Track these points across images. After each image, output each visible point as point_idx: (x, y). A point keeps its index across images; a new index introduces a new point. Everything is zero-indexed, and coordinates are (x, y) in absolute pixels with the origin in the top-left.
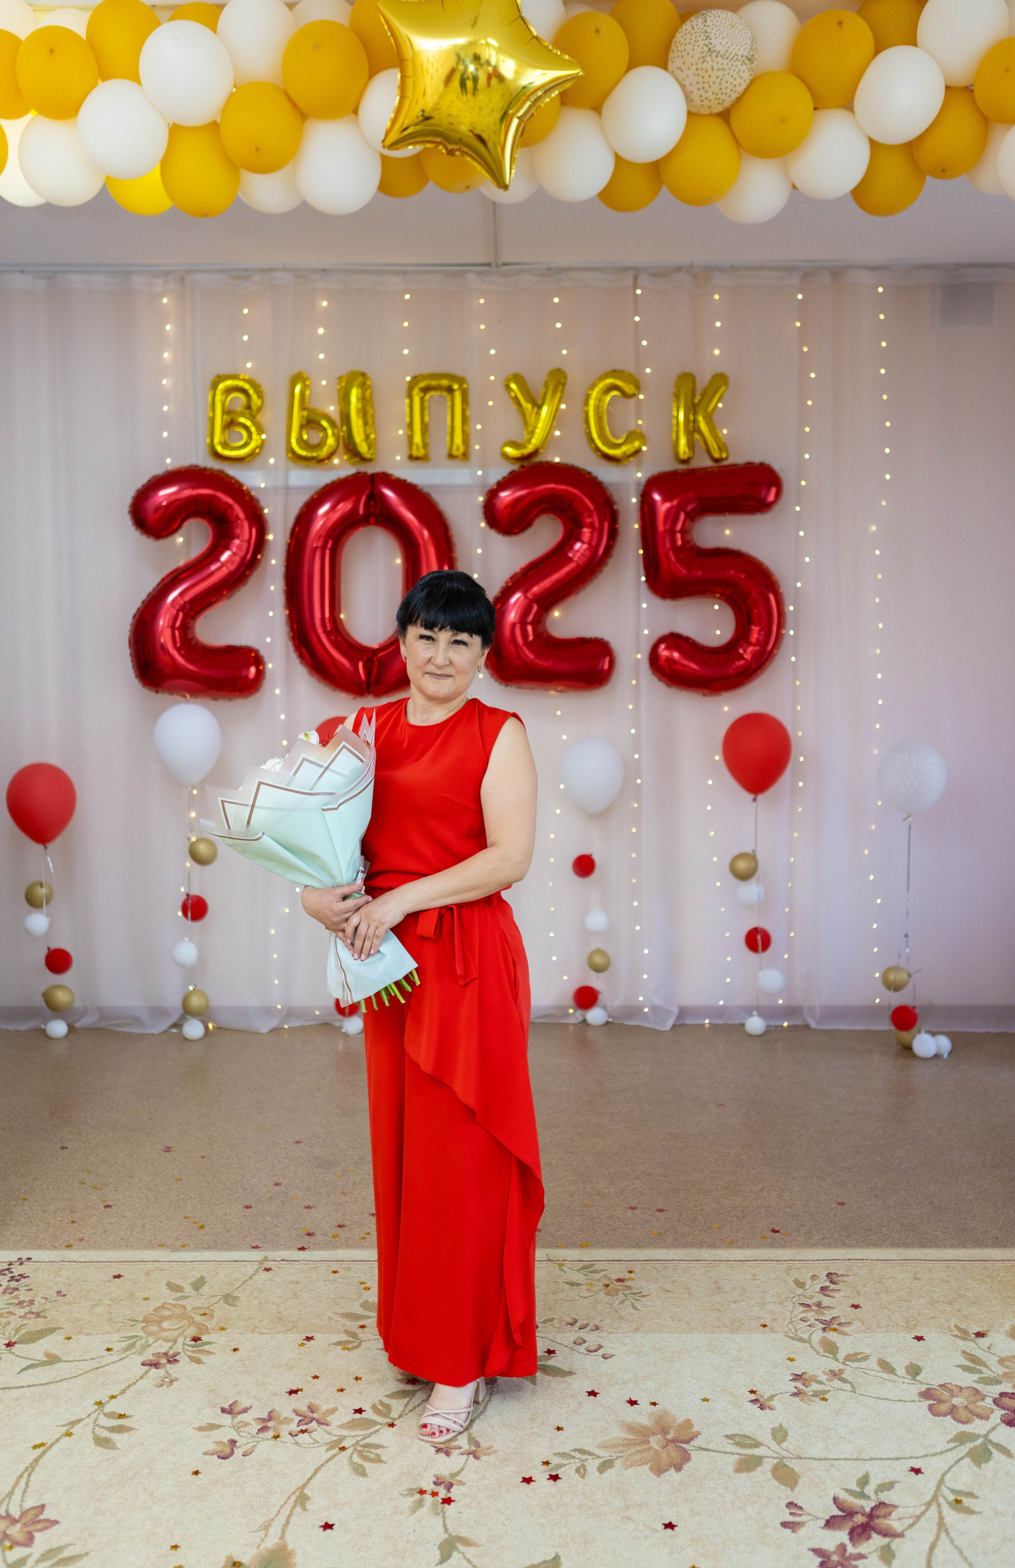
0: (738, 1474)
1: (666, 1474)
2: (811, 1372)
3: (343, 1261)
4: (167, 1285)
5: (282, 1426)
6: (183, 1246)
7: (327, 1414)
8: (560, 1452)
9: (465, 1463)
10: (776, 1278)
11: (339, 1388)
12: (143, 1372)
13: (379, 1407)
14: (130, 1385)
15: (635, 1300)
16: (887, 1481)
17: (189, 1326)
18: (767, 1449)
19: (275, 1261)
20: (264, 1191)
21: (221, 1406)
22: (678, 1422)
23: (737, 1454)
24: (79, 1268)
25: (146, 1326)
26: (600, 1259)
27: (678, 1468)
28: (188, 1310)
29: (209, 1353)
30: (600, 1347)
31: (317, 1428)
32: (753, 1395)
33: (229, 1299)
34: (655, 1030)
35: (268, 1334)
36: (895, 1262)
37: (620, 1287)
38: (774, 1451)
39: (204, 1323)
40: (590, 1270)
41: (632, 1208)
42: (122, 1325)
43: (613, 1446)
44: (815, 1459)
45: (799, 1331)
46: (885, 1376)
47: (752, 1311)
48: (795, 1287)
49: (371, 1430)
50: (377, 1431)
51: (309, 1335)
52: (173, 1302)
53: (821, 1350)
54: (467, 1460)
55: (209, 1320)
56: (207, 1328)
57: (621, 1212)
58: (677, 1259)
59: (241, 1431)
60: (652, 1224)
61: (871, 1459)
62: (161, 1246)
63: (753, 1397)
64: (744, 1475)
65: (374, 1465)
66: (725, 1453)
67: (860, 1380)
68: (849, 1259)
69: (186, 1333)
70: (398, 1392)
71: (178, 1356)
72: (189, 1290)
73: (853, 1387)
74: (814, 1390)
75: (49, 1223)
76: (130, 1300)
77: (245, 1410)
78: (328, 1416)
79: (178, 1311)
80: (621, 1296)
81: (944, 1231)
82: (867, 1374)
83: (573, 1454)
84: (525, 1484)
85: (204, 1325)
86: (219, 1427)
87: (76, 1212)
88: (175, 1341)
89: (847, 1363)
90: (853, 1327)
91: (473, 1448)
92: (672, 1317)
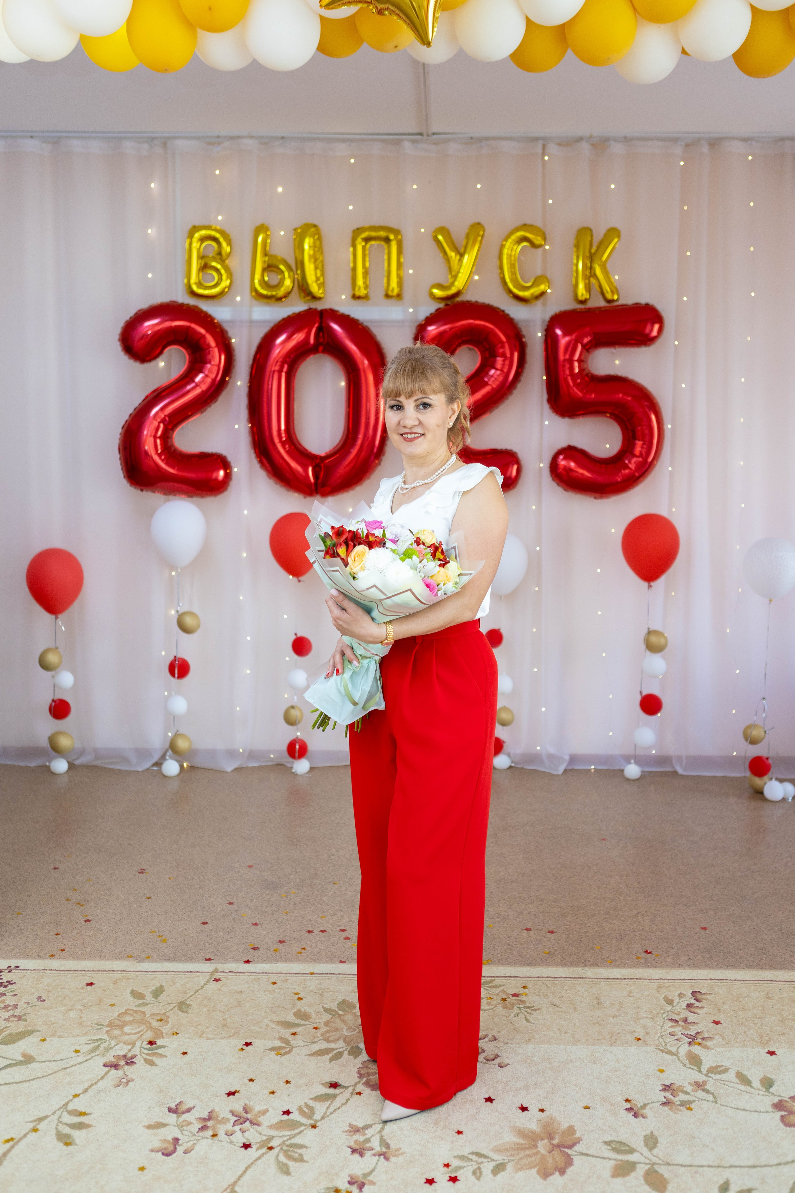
0: (615, 1180)
1: (552, 1177)
2: (678, 1083)
3: (281, 973)
4: (131, 993)
5: (220, 1126)
6: (148, 957)
7: (259, 1115)
8: (460, 1154)
9: (377, 1164)
10: (648, 995)
11: (271, 1091)
12: (104, 1072)
13: (305, 1109)
14: (92, 1085)
15: (528, 1013)
16: (745, 1188)
17: (147, 1031)
18: (640, 1155)
19: (224, 972)
20: (219, 909)
21: (168, 1105)
22: (563, 1128)
23: (613, 1159)
24: (58, 976)
25: (111, 1030)
26: (499, 975)
27: (562, 1172)
28: (147, 1016)
29: (162, 1056)
30: (497, 1056)
31: (250, 1128)
32: (628, 1103)
33: (183, 1006)
34: (550, 773)
35: (214, 1039)
36: (750, 982)
37: (515, 1002)
38: (646, 1158)
39: (160, 1028)
40: (490, 985)
41: (527, 930)
42: (90, 1028)
43: (506, 1150)
44: (682, 1165)
45: (668, 1044)
46: (742, 1087)
47: (627, 1025)
48: (665, 1003)
49: (297, 1131)
50: (301, 1132)
51: (249, 1041)
52: (135, 1009)
53: (687, 1062)
54: (378, 1161)
55: (163, 1025)
56: (162, 1033)
57: (518, 933)
58: (564, 976)
59: (184, 1130)
60: (544, 944)
61: (731, 1166)
62: (131, 957)
63: (628, 1105)
64: (620, 1180)
65: (298, 1164)
66: (604, 1158)
67: (721, 1091)
68: (711, 979)
69: (144, 1037)
70: (321, 1096)
71: (135, 1059)
72: (149, 998)
73: (715, 1098)
74: (681, 1100)
75: (37, 935)
76: (98, 1006)
77: (189, 1110)
78: (260, 1117)
79: (138, 1017)
80: (516, 1010)
81: (792, 954)
82: (726, 1085)
83: (470, 1156)
84: (427, 1185)
85: (159, 1030)
86: (164, 1125)
87: (61, 926)
88: (134, 1044)
89: (710, 1075)
90: (714, 1042)
91: (384, 1150)
92: (559, 1029)
